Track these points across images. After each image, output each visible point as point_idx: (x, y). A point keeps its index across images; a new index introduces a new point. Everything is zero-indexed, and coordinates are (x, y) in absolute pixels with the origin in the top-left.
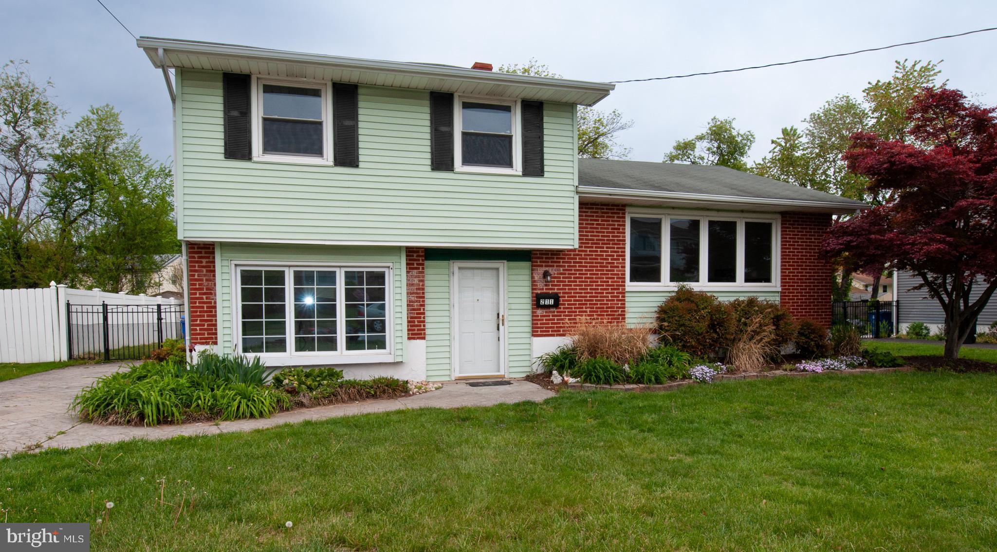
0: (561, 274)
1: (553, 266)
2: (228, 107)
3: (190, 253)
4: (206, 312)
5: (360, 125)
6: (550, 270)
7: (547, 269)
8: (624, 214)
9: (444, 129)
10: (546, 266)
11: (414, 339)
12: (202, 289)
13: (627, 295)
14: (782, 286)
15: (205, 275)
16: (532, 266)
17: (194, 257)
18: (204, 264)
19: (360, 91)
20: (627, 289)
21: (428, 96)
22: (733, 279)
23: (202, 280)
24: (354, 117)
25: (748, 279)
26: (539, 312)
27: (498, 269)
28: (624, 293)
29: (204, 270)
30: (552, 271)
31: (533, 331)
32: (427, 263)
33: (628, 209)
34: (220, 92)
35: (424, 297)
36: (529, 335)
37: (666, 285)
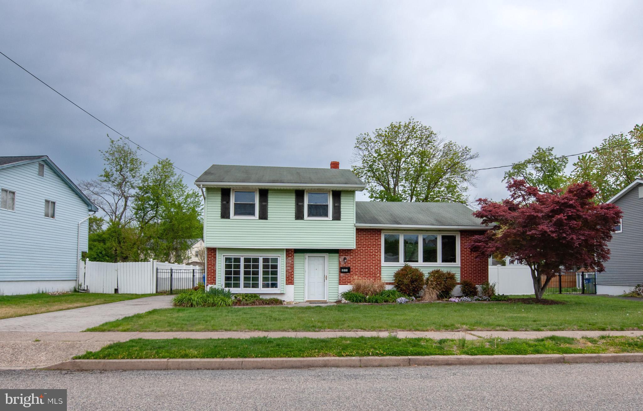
0: (352, 259)
1: (348, 256)
2: (222, 200)
3: (208, 251)
4: (213, 272)
5: (269, 204)
6: (346, 257)
7: (345, 257)
8: (381, 233)
9: (300, 204)
10: (345, 256)
11: (289, 284)
12: (211, 264)
13: (382, 268)
14: (461, 264)
15: (213, 259)
16: (339, 255)
17: (209, 253)
18: (212, 255)
19: (269, 192)
20: (382, 265)
21: (294, 192)
22: (436, 261)
23: (211, 261)
24: (266, 201)
25: (444, 261)
26: (342, 274)
27: (324, 257)
28: (381, 267)
29: (213, 257)
30: (348, 258)
31: (339, 283)
32: (295, 254)
33: (382, 231)
34: (220, 195)
35: (293, 268)
36: (337, 284)
37: (401, 263)
